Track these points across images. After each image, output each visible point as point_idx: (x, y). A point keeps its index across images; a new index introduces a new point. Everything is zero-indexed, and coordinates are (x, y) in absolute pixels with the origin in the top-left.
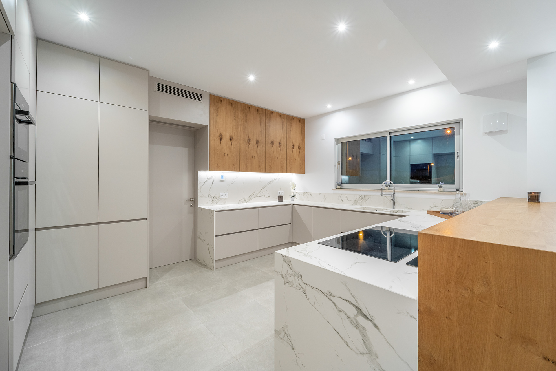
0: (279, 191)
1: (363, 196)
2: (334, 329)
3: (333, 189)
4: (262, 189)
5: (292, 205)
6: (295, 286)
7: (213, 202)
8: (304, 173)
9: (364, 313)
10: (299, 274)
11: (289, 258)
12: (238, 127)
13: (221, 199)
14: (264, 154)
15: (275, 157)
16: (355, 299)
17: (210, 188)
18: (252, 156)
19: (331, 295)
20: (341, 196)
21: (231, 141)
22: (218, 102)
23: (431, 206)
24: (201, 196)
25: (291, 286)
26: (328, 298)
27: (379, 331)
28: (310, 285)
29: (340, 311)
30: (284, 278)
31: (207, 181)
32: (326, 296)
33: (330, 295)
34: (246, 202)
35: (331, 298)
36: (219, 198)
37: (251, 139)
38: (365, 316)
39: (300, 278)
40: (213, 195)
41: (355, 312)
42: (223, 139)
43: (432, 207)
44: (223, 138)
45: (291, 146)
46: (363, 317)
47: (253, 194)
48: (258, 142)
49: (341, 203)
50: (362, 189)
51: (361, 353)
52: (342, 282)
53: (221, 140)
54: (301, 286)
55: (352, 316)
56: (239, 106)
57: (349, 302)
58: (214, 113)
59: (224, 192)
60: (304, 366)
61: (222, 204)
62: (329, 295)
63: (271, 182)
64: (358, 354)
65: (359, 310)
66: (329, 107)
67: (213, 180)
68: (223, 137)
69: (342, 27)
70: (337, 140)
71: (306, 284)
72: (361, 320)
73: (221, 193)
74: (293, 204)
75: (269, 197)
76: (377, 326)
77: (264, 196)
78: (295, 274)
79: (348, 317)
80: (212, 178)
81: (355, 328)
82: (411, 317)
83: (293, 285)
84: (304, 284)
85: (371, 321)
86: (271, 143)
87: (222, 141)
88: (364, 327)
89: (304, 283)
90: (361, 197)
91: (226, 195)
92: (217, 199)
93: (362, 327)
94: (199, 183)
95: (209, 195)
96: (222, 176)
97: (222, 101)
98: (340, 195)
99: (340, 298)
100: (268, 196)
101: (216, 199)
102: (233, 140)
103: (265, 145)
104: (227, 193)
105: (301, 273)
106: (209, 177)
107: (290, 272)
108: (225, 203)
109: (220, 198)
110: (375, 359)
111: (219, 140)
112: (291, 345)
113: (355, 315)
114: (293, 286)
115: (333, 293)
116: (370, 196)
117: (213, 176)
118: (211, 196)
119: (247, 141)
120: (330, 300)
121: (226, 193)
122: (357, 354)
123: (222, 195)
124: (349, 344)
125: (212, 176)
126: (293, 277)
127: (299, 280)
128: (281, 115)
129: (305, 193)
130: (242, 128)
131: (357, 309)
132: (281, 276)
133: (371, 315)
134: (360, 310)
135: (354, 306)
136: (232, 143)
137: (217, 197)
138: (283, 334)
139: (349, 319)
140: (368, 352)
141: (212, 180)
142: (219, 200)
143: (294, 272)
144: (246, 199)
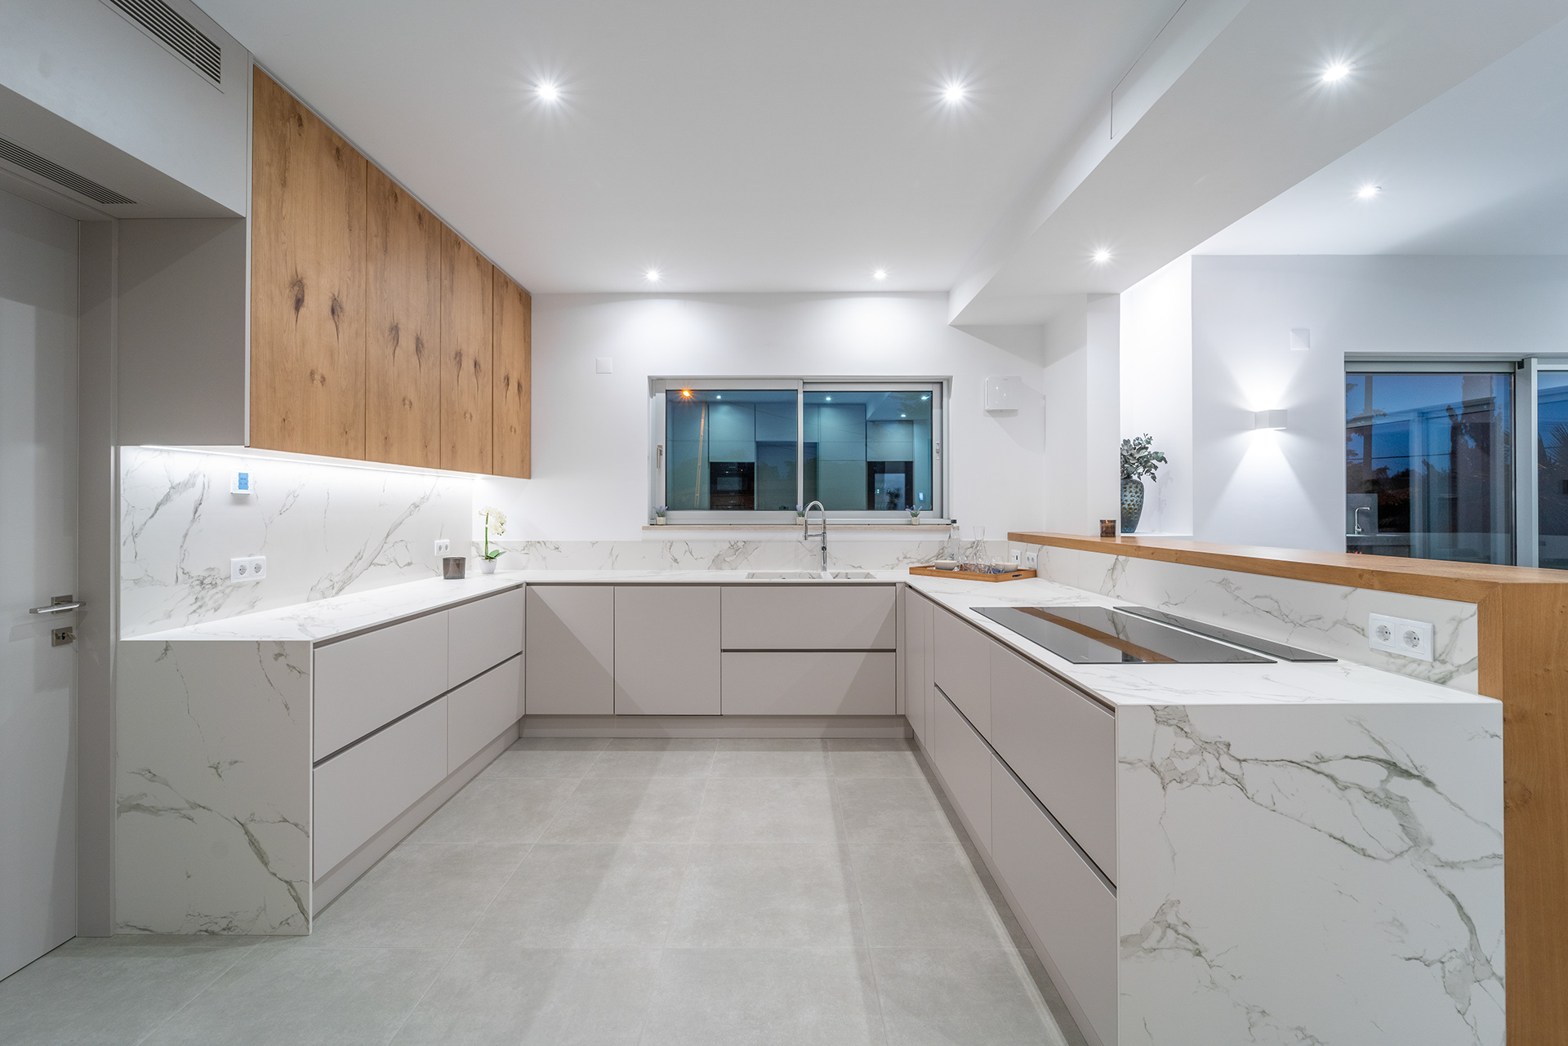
0: (438, 542)
1: (740, 544)
2: (1331, 836)
3: (644, 528)
4: (388, 535)
5: (524, 585)
6: (1204, 779)
7: (199, 604)
8: (530, 478)
9: (1404, 767)
10: (1220, 742)
11: (1182, 709)
12: (360, 263)
13: (239, 586)
14: (438, 397)
15: (465, 415)
16: (1383, 746)
17: (186, 536)
18: (404, 400)
19: (1321, 759)
20: (671, 546)
21: (336, 317)
22: (289, 120)
23: (898, 559)
24: (136, 582)
25: (1189, 784)
26: (1314, 770)
27: (1436, 790)
28: (1256, 759)
29: (1346, 788)
30: (1162, 769)
31: (167, 498)
32: (1308, 768)
33: (1319, 761)
34: (337, 593)
35: (1323, 767)
36: (227, 583)
37: (400, 326)
38: (1407, 774)
39: (1221, 752)
40: (198, 571)
41: (1382, 772)
42: (305, 301)
43: (901, 559)
44: (306, 298)
45: (503, 378)
46: (1401, 776)
47: (359, 557)
48: (420, 345)
49: (671, 566)
50: (731, 526)
51: (1396, 856)
52: (1350, 721)
53: (299, 303)
54: (1227, 773)
55: (1373, 784)
56: (363, 173)
57: (1368, 758)
58: (270, 165)
59: (250, 556)
60: (1240, 978)
61: (240, 613)
62: (1315, 765)
63: (416, 506)
64: (1391, 860)
65: (1392, 767)
66: (653, 277)
67: (197, 496)
68: (306, 291)
69: (954, 93)
70: (655, 383)
71: (1244, 761)
72: (1398, 785)
73: (238, 560)
74: (528, 584)
75: (409, 564)
76: (1430, 782)
77: (396, 560)
78: (1206, 745)
79: (1366, 792)
80: (193, 485)
81: (1383, 810)
82: (1492, 736)
83: (1197, 780)
84: (1238, 763)
85: (1418, 777)
86: (455, 359)
87: (302, 310)
88: (1402, 798)
89: (1239, 760)
90: (734, 547)
91: (258, 569)
92: (220, 588)
93: (1399, 799)
94: (128, 513)
95: (180, 572)
96: (243, 481)
97: (305, 122)
98: (669, 544)
99: (1346, 757)
100: (406, 562)
101: (215, 591)
102: (341, 315)
103: (438, 363)
104: (264, 557)
105: (1226, 739)
106: (180, 477)
107: (1186, 745)
108: (252, 605)
109: (234, 581)
110: (1427, 850)
111: (289, 305)
112: (1190, 946)
113: (1382, 781)
114: (1199, 782)
115: (1326, 755)
116: (760, 541)
117: (201, 476)
118: (190, 577)
119: (387, 333)
120: (1319, 773)
121: (260, 558)
122: (1388, 861)
123: (242, 570)
124: (1369, 852)
125: (194, 476)
126: (1196, 758)
127: (1218, 759)
128: (480, 260)
129: (529, 544)
130: (371, 272)
131: (1388, 766)
132: (1148, 771)
133: (1418, 764)
134: (1394, 764)
135: (1380, 763)
136: (340, 329)
137: (219, 581)
138: (1157, 932)
139: (1370, 796)
140: (1411, 844)
141: (193, 494)
142: (228, 591)
143: (1200, 743)
144: (336, 579)
